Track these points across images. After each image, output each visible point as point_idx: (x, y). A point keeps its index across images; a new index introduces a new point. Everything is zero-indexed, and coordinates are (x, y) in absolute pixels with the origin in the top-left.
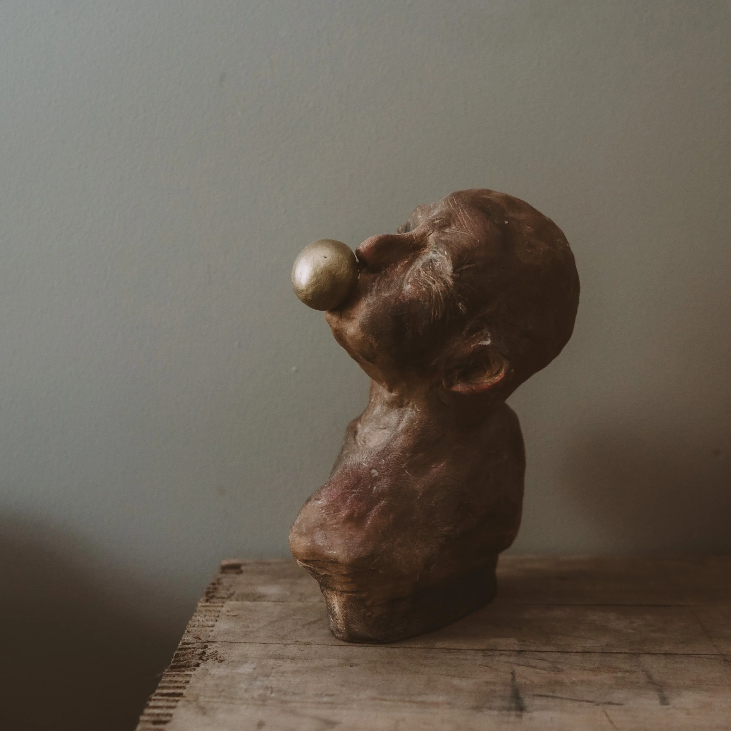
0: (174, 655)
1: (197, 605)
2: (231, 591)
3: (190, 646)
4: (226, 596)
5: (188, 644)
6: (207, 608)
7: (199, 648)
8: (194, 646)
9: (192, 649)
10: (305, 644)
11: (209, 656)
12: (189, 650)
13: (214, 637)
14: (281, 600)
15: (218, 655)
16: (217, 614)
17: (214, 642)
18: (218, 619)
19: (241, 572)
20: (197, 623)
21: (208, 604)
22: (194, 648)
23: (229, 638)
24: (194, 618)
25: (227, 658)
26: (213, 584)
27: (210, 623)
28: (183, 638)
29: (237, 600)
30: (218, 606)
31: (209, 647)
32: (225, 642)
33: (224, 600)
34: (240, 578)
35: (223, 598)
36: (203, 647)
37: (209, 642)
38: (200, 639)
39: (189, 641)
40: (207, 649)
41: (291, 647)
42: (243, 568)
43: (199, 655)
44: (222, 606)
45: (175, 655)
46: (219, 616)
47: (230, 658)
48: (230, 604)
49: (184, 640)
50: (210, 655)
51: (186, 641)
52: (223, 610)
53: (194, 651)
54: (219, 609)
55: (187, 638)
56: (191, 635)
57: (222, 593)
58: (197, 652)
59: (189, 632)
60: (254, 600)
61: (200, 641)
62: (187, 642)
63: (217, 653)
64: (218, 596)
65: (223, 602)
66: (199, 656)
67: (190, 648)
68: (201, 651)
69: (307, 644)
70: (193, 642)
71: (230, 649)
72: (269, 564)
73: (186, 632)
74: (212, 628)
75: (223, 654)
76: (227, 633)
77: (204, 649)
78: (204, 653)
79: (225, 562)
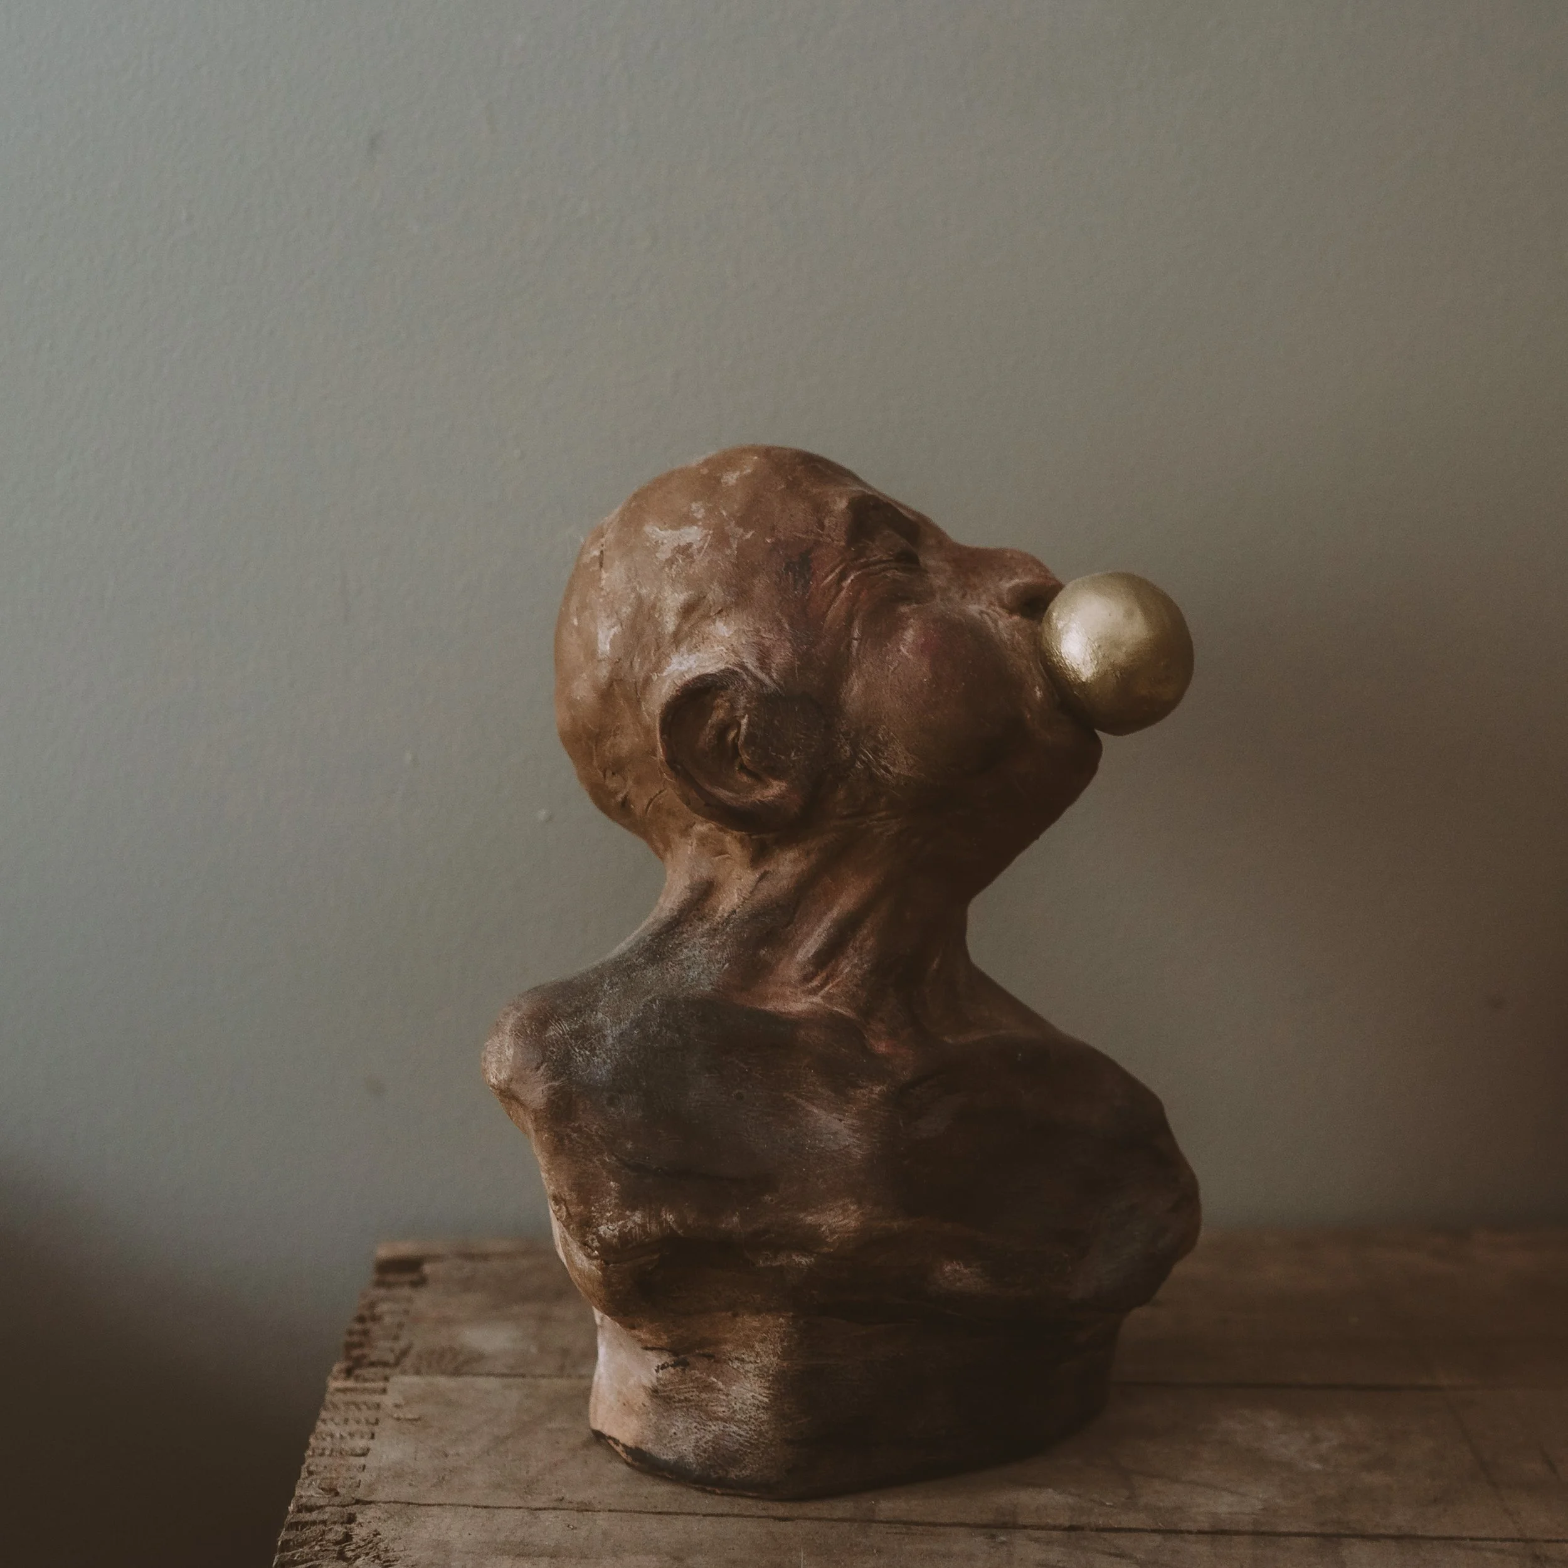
0: (279, 1543)
1: (324, 1388)
2: (402, 1343)
3: (314, 1516)
4: (391, 1358)
5: (310, 1509)
6: (349, 1397)
7: (335, 1523)
8: (326, 1517)
9: (322, 1527)
10: (579, 1511)
11: (359, 1547)
12: (313, 1528)
13: (371, 1488)
14: (516, 1372)
15: (382, 1546)
16: (371, 1415)
17: (370, 1503)
18: (376, 1429)
19: (420, 1283)
20: (328, 1443)
21: (350, 1384)
22: (324, 1522)
23: (405, 1492)
24: (320, 1426)
25: (401, 1554)
26: (361, 1319)
27: (360, 1443)
28: (298, 1492)
29: (418, 1372)
30: (374, 1391)
31: (360, 1518)
32: (395, 1502)
33: (388, 1371)
34: (422, 1300)
35: (385, 1364)
36: (345, 1519)
37: (358, 1502)
38: (337, 1494)
39: (313, 1501)
40: (353, 1525)
41: (548, 1517)
42: (427, 1268)
43: (337, 1543)
44: (384, 1391)
45: (282, 1542)
46: (377, 1422)
47: (407, 1552)
48: (403, 1383)
49: (301, 1497)
50: (362, 1544)
51: (304, 1500)
52: (388, 1400)
53: (323, 1533)
54: (377, 1398)
55: (307, 1491)
56: (317, 1481)
57: (382, 1349)
58: (331, 1536)
59: (311, 1473)
60: (457, 1372)
61: (337, 1500)
62: (309, 1504)
63: (379, 1536)
64: (374, 1356)
65: (386, 1379)
66: (337, 1548)
67: (314, 1523)
68: (340, 1529)
69: (584, 1508)
70: (322, 1502)
71: (408, 1525)
72: (485, 1257)
73: (304, 1474)
74: (362, 1461)
75: (394, 1540)
76: (398, 1474)
77: (348, 1526)
78: (348, 1537)
79: (384, 1252)
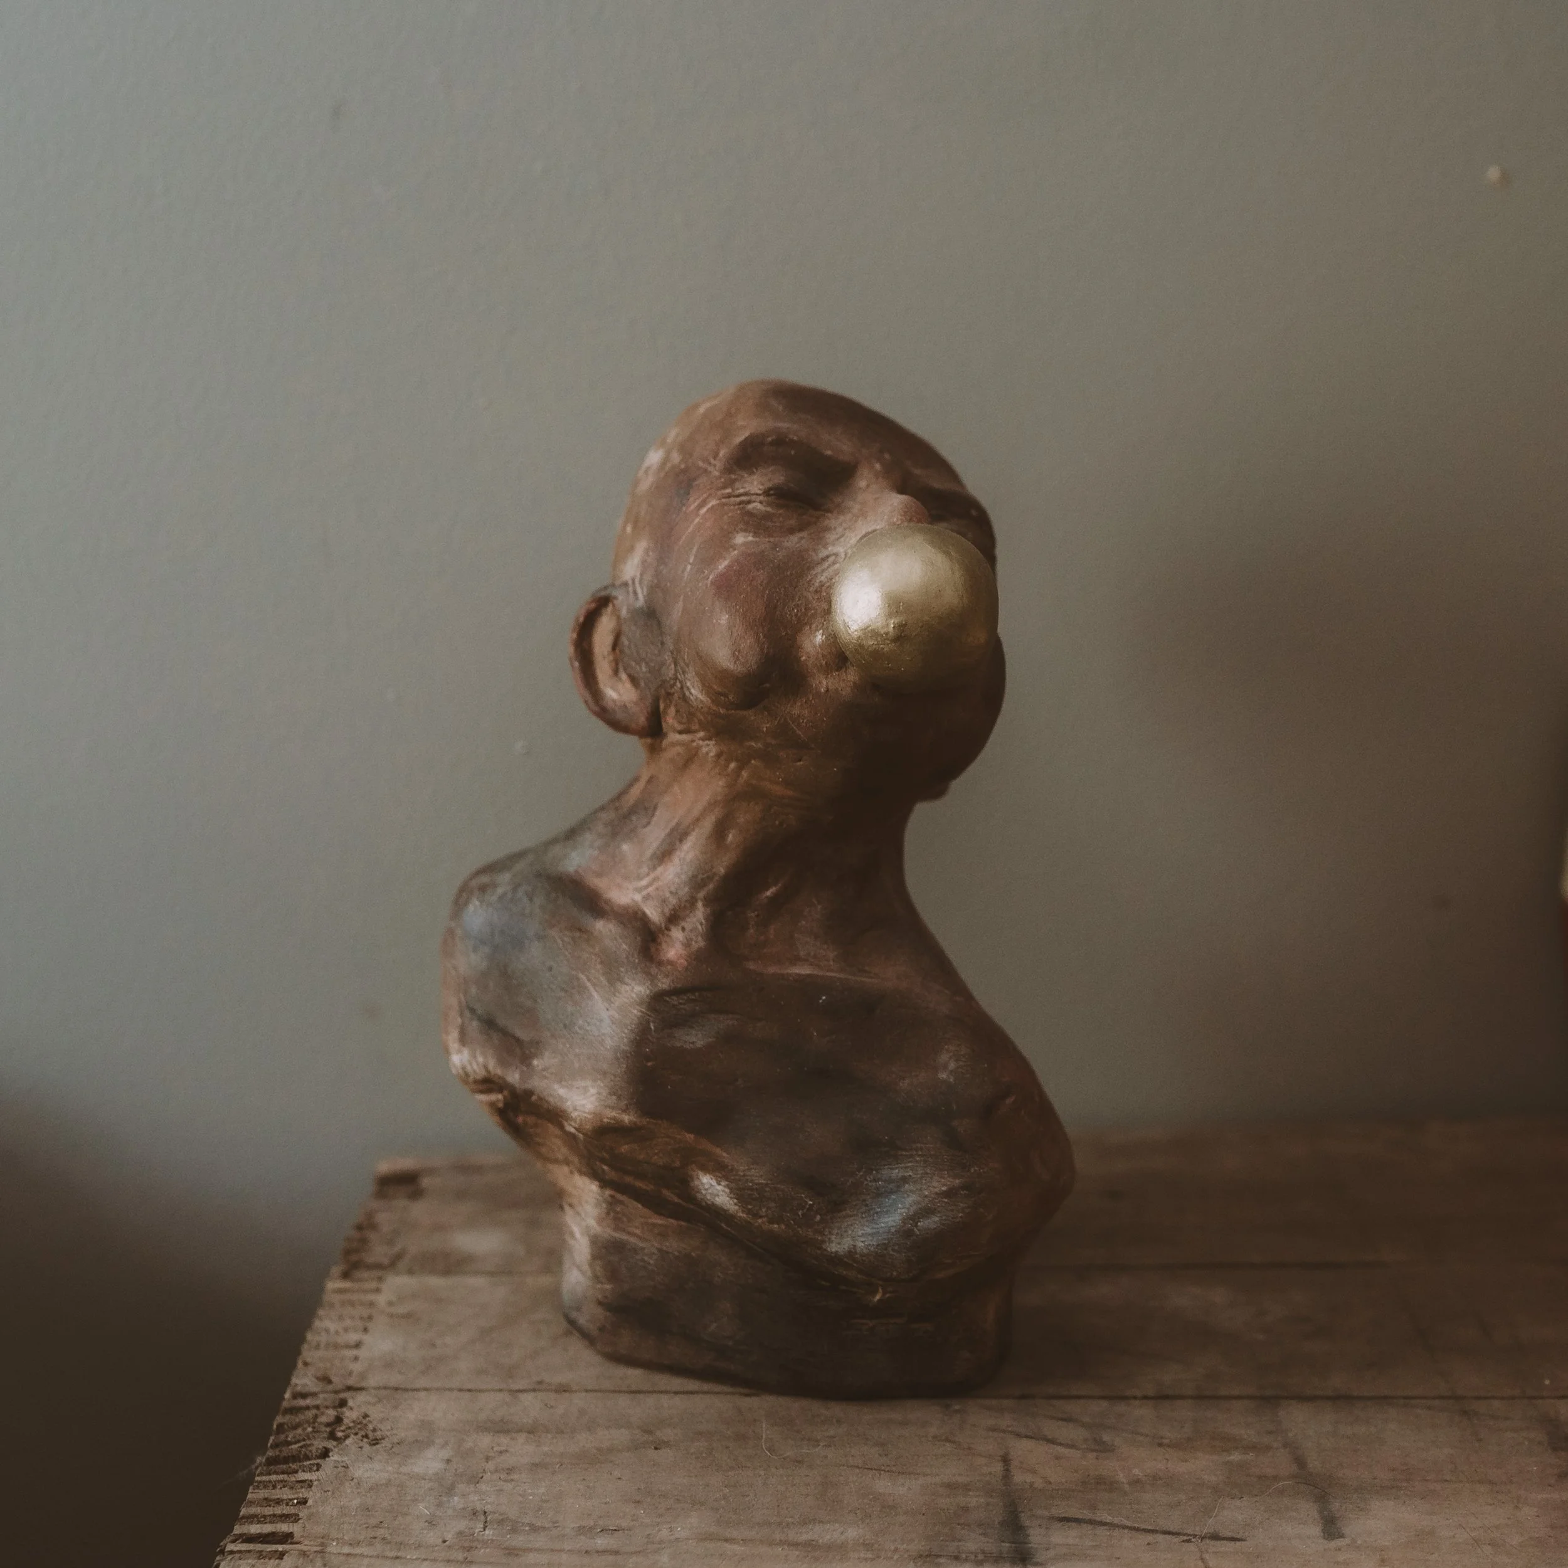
0: (275, 1426)
1: (321, 1289)
2: (397, 1249)
3: (308, 1402)
4: (386, 1261)
5: (304, 1396)
6: (347, 1296)
7: (327, 1407)
8: (318, 1402)
9: (314, 1411)
10: (556, 1391)
11: (350, 1428)
12: (307, 1413)
13: (363, 1376)
14: (505, 1269)
15: (370, 1427)
16: (365, 1312)
17: (361, 1389)
18: (370, 1325)
19: (417, 1194)
20: (323, 1338)
21: (347, 1284)
22: (317, 1407)
23: (395, 1379)
24: (317, 1324)
25: (388, 1434)
26: (360, 1228)
27: (353, 1337)
28: (294, 1380)
29: (410, 1272)
30: (366, 1291)
31: (350, 1403)
32: (385, 1388)
33: (380, 1273)
34: (419, 1210)
35: (380, 1267)
36: (337, 1403)
37: (349, 1388)
38: (330, 1382)
39: (306, 1390)
40: (344, 1409)
41: (527, 1398)
42: (424, 1182)
43: (328, 1425)
44: (378, 1290)
45: (277, 1426)
46: (370, 1318)
47: (395, 1432)
48: (396, 1283)
49: (296, 1385)
50: (352, 1425)
51: (299, 1388)
52: (381, 1299)
53: (316, 1417)
54: (371, 1297)
55: (303, 1380)
56: (311, 1371)
57: (379, 1252)
58: (323, 1419)
59: (306, 1364)
60: (447, 1272)
61: (330, 1387)
62: (304, 1391)
63: (367, 1419)
64: (370, 1259)
65: (381, 1279)
66: (328, 1429)
67: (308, 1408)
68: (332, 1413)
69: (562, 1389)
70: (315, 1389)
71: (396, 1407)
72: (478, 1170)
73: (300, 1364)
74: (354, 1352)
75: (382, 1421)
76: (389, 1364)
77: (339, 1410)
78: (339, 1420)
79: (385, 1167)
